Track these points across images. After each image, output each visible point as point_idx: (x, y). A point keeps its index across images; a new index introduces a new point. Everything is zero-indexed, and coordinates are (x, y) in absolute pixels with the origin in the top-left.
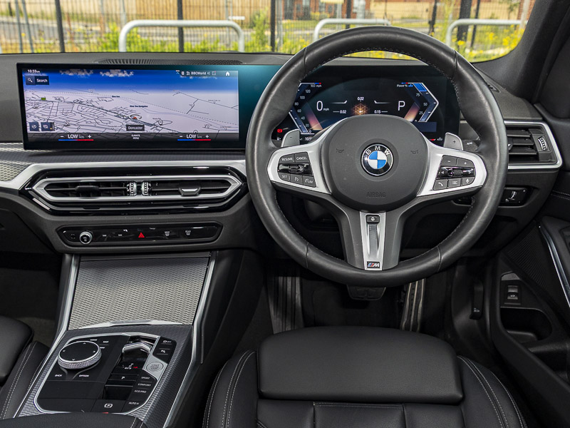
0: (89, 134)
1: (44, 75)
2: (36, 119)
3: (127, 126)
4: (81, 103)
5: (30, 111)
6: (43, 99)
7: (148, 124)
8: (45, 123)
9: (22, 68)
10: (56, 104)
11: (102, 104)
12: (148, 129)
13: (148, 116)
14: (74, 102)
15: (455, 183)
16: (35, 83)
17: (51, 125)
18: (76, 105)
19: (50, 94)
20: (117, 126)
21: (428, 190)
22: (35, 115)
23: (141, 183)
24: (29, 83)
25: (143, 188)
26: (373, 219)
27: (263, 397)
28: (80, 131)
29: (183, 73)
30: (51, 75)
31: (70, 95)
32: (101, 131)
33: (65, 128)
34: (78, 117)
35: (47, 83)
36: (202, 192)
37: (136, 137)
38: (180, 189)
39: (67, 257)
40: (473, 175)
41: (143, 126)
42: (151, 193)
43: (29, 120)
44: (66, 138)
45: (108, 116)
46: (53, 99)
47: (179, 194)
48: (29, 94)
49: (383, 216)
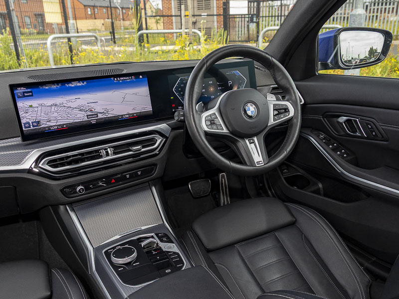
0: (64, 124)
1: (29, 90)
2: (28, 120)
3: (87, 116)
4: (56, 105)
5: (23, 115)
6: (31, 106)
7: (100, 113)
8: (34, 122)
9: (13, 87)
10: (40, 108)
11: (70, 104)
12: (100, 116)
13: (99, 108)
14: (51, 106)
15: (282, 116)
16: (24, 96)
17: (38, 122)
18: (53, 107)
19: (35, 103)
20: (80, 117)
21: (272, 122)
22: (27, 118)
23: (107, 149)
24: (19, 97)
25: (109, 152)
26: (252, 141)
27: (209, 251)
28: (58, 124)
29: (116, 79)
30: (34, 90)
31: (48, 101)
32: (71, 121)
33: (48, 123)
34: (56, 114)
35: (32, 95)
36: (143, 147)
37: (93, 122)
38: (130, 148)
39: (62, 207)
40: (289, 111)
41: (97, 114)
42: (115, 153)
43: (23, 121)
44: (50, 129)
45: (75, 112)
46: (37, 106)
47: (131, 151)
48: (20, 104)
49: (255, 139)
